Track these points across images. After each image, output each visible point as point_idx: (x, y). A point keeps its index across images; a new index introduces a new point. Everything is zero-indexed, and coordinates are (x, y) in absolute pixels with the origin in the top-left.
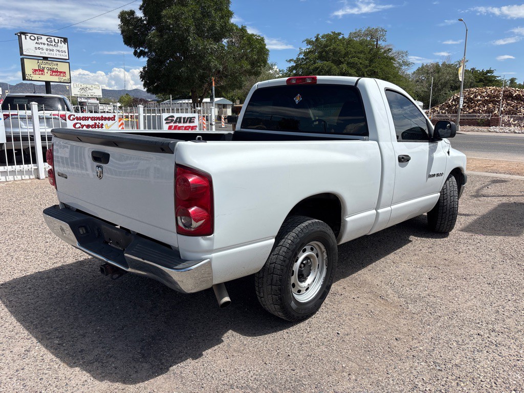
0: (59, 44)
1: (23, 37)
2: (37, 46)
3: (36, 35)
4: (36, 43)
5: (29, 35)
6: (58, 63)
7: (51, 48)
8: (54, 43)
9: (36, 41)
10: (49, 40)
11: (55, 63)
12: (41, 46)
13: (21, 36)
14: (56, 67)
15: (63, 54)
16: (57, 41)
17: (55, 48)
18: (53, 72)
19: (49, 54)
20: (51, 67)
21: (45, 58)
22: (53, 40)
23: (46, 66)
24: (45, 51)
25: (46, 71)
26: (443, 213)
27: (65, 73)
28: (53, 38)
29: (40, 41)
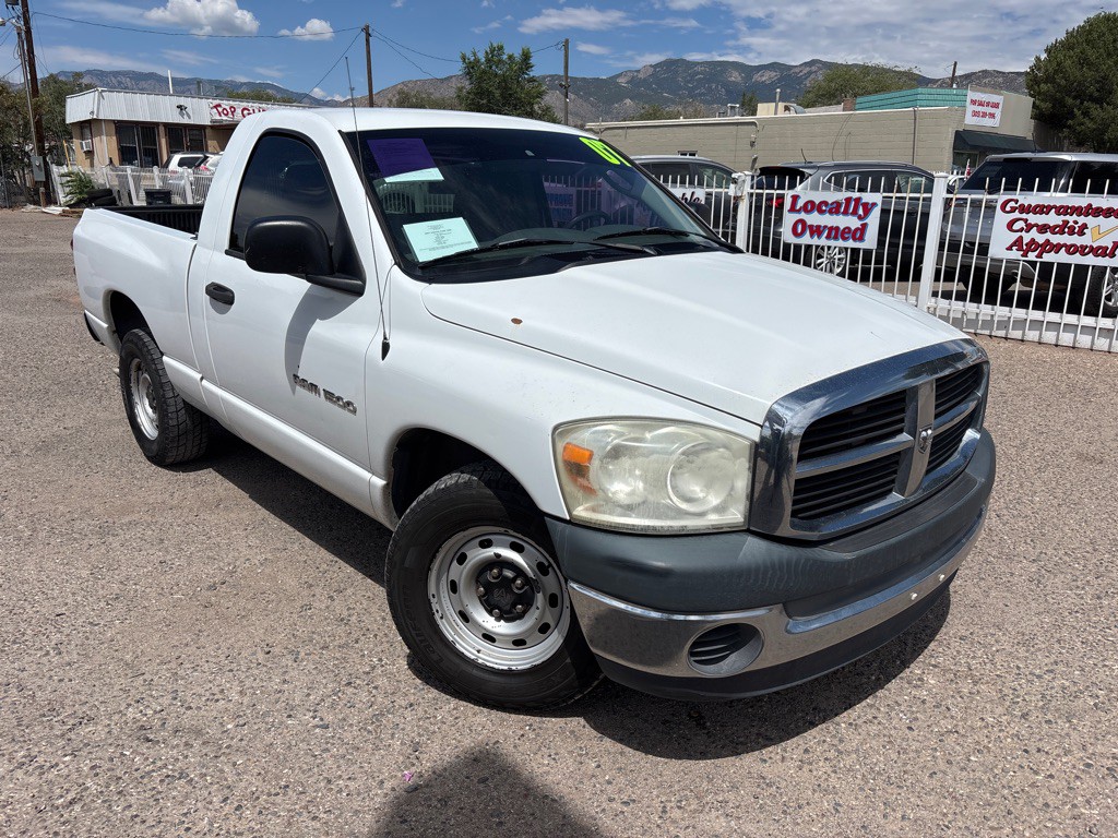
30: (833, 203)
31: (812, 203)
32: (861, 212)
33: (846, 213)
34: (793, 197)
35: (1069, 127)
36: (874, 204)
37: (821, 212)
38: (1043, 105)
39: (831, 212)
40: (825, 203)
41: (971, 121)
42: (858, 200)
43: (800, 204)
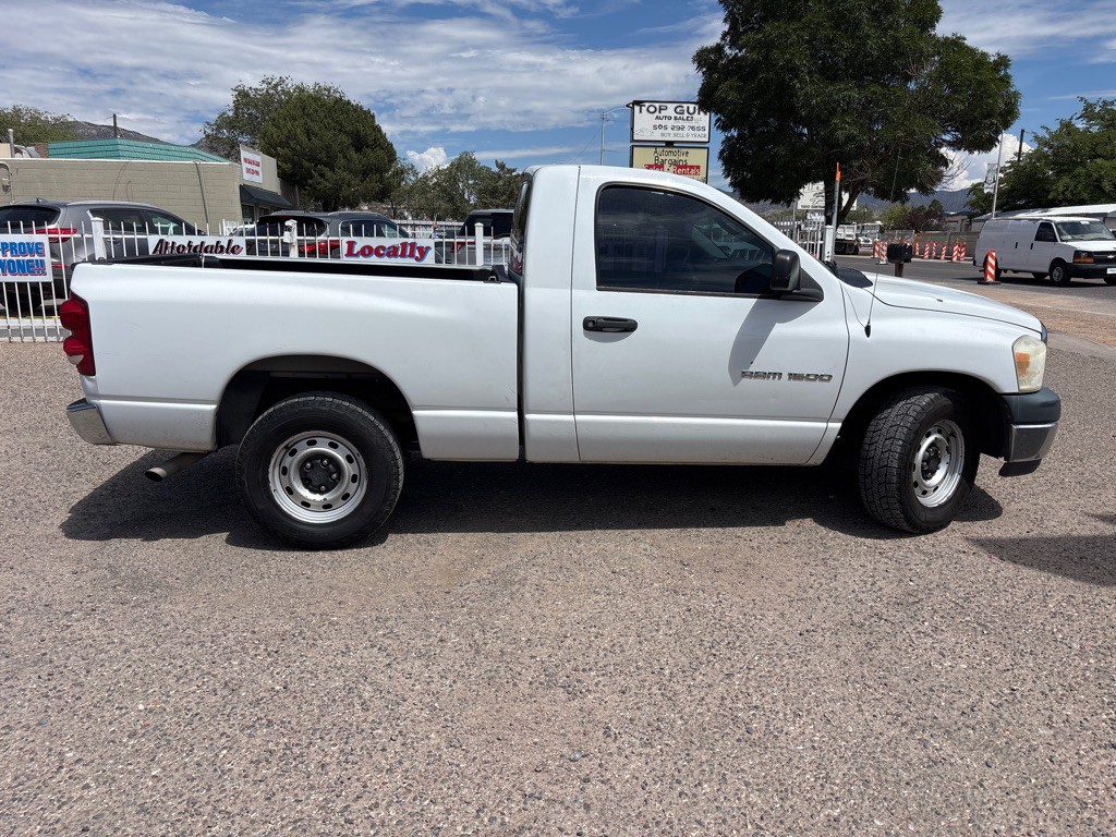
0: (696, 116)
1: (637, 108)
2: (658, 122)
3: (658, 105)
4: (657, 118)
5: (647, 104)
6: (689, 150)
7: (681, 123)
8: (686, 115)
9: (657, 114)
10: (678, 110)
11: (683, 150)
12: (663, 122)
13: (633, 108)
14: (683, 158)
15: (701, 132)
16: (691, 110)
17: (686, 124)
18: (679, 167)
19: (675, 135)
20: (676, 158)
21: (670, 144)
22: (685, 108)
23: (668, 158)
24: (669, 130)
25: (666, 166)
26: (865, 476)
27: (698, 167)
28: (685, 106)
29: (664, 113)
30: (389, 248)
31: (369, 248)
32: (417, 254)
33: (403, 255)
34: (348, 242)
35: (310, 186)
36: (428, 248)
37: (379, 255)
38: (284, 166)
39: (389, 255)
40: (383, 248)
41: (248, 178)
42: (413, 245)
43: (357, 249)
